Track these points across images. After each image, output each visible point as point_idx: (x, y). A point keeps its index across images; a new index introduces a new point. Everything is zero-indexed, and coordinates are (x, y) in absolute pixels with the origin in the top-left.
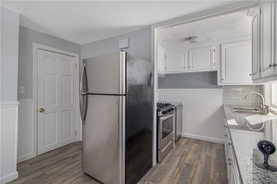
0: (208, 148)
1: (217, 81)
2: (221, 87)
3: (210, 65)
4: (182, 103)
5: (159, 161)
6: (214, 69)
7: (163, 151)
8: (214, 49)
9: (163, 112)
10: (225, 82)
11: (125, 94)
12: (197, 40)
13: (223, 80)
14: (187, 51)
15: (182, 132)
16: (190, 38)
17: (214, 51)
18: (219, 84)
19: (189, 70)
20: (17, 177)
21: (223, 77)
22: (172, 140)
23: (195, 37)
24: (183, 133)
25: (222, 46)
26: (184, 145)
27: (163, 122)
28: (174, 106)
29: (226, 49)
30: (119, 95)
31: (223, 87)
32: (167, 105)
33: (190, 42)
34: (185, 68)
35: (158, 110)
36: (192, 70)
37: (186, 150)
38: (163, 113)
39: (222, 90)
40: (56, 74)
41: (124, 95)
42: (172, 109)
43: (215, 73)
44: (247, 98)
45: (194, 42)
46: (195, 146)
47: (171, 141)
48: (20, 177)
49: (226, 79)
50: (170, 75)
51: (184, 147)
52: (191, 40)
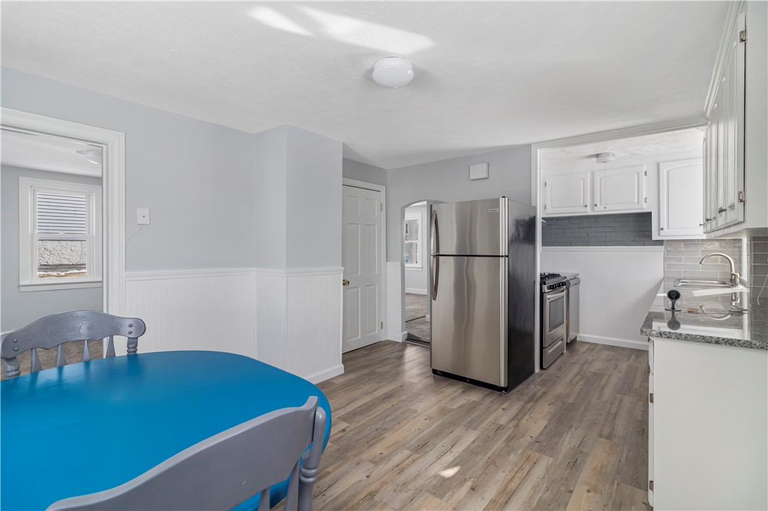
0: (633, 357)
1: (650, 231)
2: (660, 243)
3: (636, 201)
4: (578, 275)
5: (544, 367)
6: (645, 208)
7: (550, 351)
8: (644, 171)
9: (551, 286)
10: (666, 234)
11: (507, 254)
12: (612, 158)
13: (662, 229)
14: (589, 174)
15: (578, 332)
16: (597, 156)
17: (646, 174)
18: (655, 237)
19: (593, 210)
20: (343, 372)
21: (664, 225)
22: (562, 340)
23: (607, 154)
24: (580, 334)
25: (661, 165)
26: (585, 352)
27: (550, 302)
28: (565, 278)
29: (668, 172)
30: (500, 256)
31: (665, 243)
32: (553, 276)
33: (597, 162)
34: (586, 206)
35: (543, 283)
36: (599, 210)
37: (590, 358)
38: (550, 289)
39: (662, 248)
40: (358, 224)
41: (507, 256)
42: (563, 284)
43: (648, 216)
44: (703, 262)
45: (605, 162)
46: (606, 354)
47: (561, 342)
48: (347, 372)
49: (668, 227)
50: (552, 219)
51: (586, 354)
52: (599, 158)
